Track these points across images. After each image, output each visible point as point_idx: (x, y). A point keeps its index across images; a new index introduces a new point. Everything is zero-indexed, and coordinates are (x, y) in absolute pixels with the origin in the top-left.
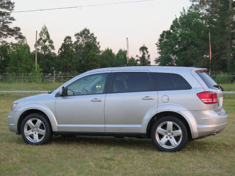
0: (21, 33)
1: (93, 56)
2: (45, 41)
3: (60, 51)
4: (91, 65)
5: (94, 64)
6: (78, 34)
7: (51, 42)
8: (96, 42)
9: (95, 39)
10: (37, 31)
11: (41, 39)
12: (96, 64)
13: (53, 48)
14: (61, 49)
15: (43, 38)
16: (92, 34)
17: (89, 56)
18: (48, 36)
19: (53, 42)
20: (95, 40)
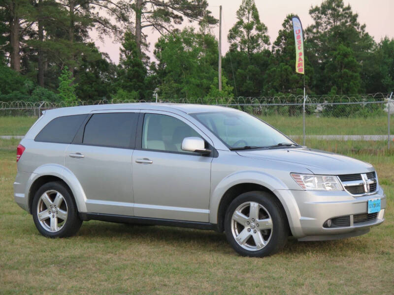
0: (210, 12)
1: (345, 55)
2: (249, 28)
3: (277, 48)
4: (341, 77)
5: (345, 73)
6: (317, 9)
7: (262, 28)
8: (358, 25)
9: (354, 18)
10: (221, 7)
11: (240, 23)
12: (350, 73)
13: (266, 40)
14: (277, 43)
15: (246, 21)
16: (349, 8)
17: (335, 57)
18: (256, 17)
19: (266, 29)
20: (355, 20)
